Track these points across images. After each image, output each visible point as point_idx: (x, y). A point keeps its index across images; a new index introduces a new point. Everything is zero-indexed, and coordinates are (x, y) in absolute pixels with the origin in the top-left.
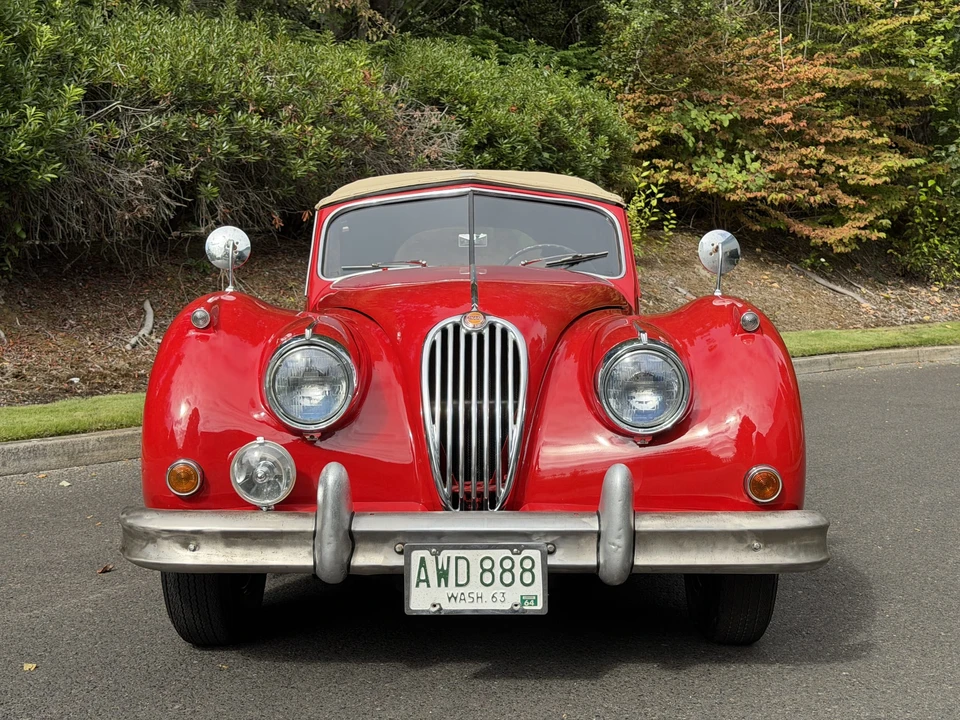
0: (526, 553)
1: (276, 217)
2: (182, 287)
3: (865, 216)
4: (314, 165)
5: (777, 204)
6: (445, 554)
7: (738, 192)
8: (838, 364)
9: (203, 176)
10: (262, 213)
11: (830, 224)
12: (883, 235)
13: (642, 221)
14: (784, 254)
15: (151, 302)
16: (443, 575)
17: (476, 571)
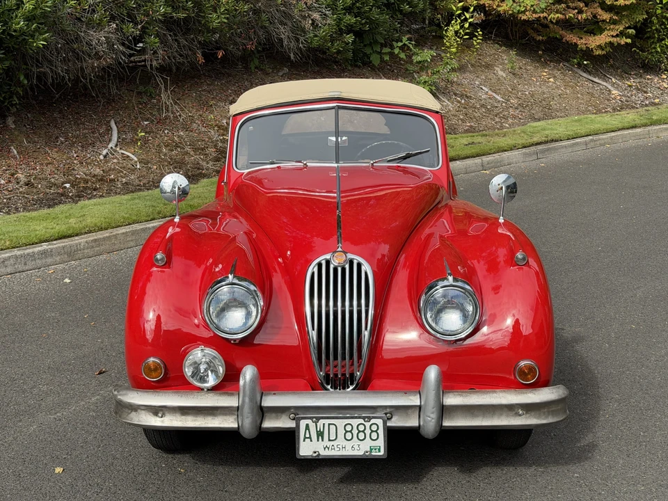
0: (373, 421)
1: (199, 56)
2: (136, 108)
3: (617, 27)
4: (225, 18)
5: (554, 21)
6: (321, 422)
7: (527, 13)
8: (592, 144)
9: (147, 30)
10: (190, 53)
11: (592, 33)
12: (629, 41)
13: (458, 39)
14: (558, 54)
15: (115, 121)
16: (320, 434)
17: (341, 432)
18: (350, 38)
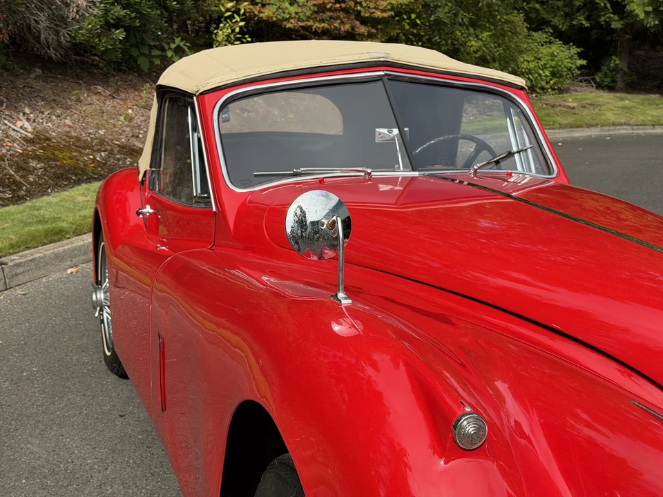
5: (320, 31)
7: (292, 21)
18: (120, 34)
